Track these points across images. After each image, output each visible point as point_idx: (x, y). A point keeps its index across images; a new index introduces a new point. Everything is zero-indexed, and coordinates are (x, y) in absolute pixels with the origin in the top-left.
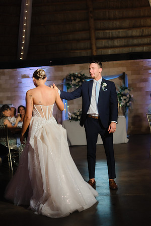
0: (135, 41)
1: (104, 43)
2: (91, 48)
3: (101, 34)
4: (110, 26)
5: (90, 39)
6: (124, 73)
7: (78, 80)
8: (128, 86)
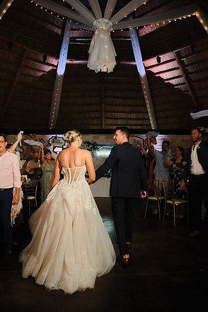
1: (111, 121)
2: (101, 125)
4: (116, 110)
5: (101, 118)
7: (91, 146)
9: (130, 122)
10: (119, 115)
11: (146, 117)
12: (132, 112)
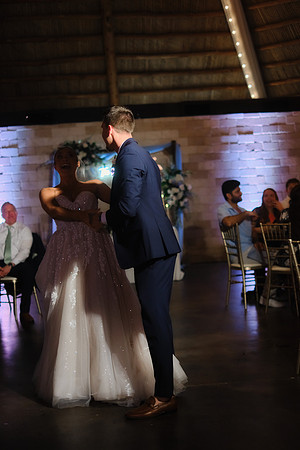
0: (195, 79)
2: (108, 91)
3: (127, 63)
6: (174, 142)
7: (82, 155)
8: (181, 169)
9: (187, 79)
10: (155, 62)
11: (231, 62)
12: (193, 51)
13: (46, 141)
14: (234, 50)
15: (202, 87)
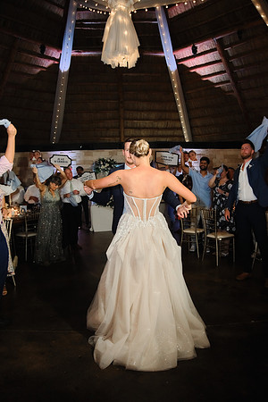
1: (132, 132)
2: (120, 136)
3: (129, 123)
4: (139, 117)
5: (119, 128)
9: (156, 132)
10: (142, 123)
11: (177, 125)
12: (160, 119)
13: (90, 158)
14: (179, 120)
15: (163, 136)
